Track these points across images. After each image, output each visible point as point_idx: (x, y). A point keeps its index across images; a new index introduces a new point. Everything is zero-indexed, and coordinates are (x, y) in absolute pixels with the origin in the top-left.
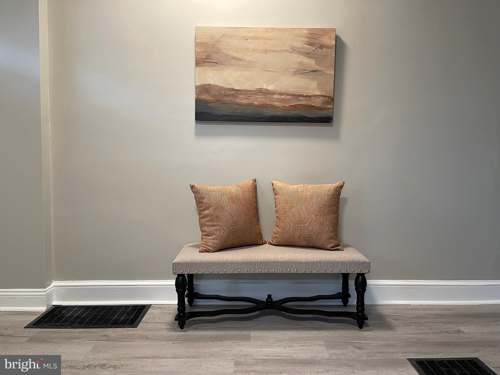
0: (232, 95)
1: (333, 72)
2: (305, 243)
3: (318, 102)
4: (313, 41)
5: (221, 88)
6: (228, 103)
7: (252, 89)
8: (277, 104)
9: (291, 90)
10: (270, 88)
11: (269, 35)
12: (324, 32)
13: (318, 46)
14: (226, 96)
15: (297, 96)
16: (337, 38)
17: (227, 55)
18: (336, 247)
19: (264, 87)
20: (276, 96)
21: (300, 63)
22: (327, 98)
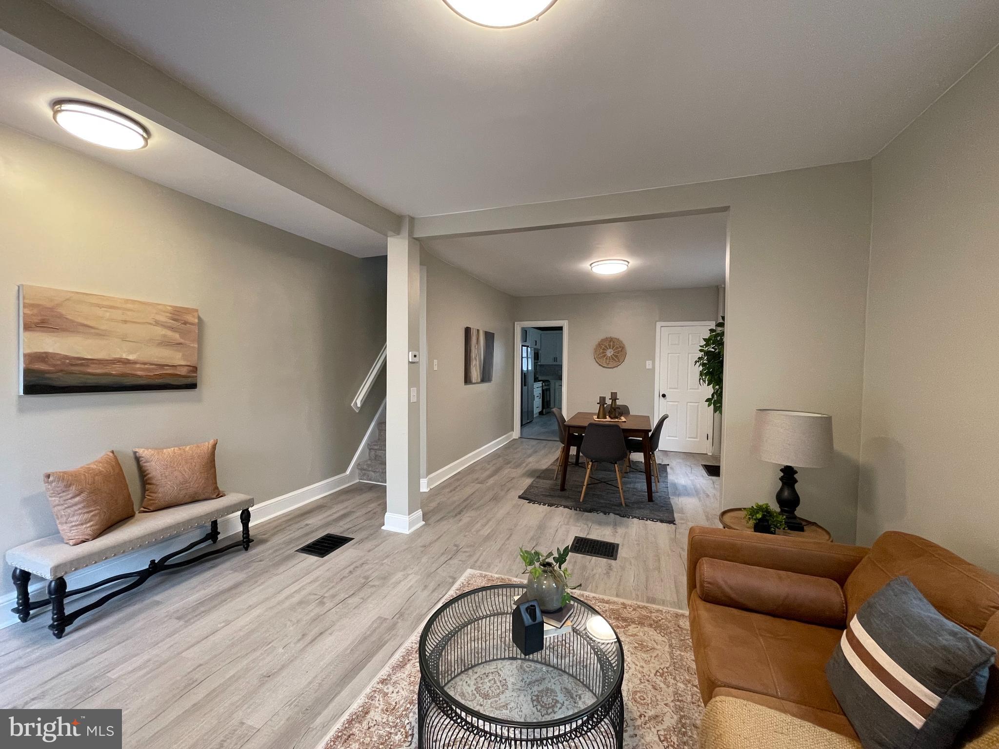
0: (82, 365)
1: (196, 346)
2: (189, 500)
3: (183, 371)
4: (176, 317)
5: (66, 357)
6: (76, 374)
7: (107, 358)
8: (139, 373)
9: (156, 360)
10: (131, 357)
11: (129, 306)
12: (188, 311)
13: (183, 322)
14: (72, 365)
15: (162, 366)
16: (199, 318)
17: (73, 321)
18: (220, 495)
19: (124, 356)
20: (138, 366)
21: (165, 336)
22: (192, 368)
